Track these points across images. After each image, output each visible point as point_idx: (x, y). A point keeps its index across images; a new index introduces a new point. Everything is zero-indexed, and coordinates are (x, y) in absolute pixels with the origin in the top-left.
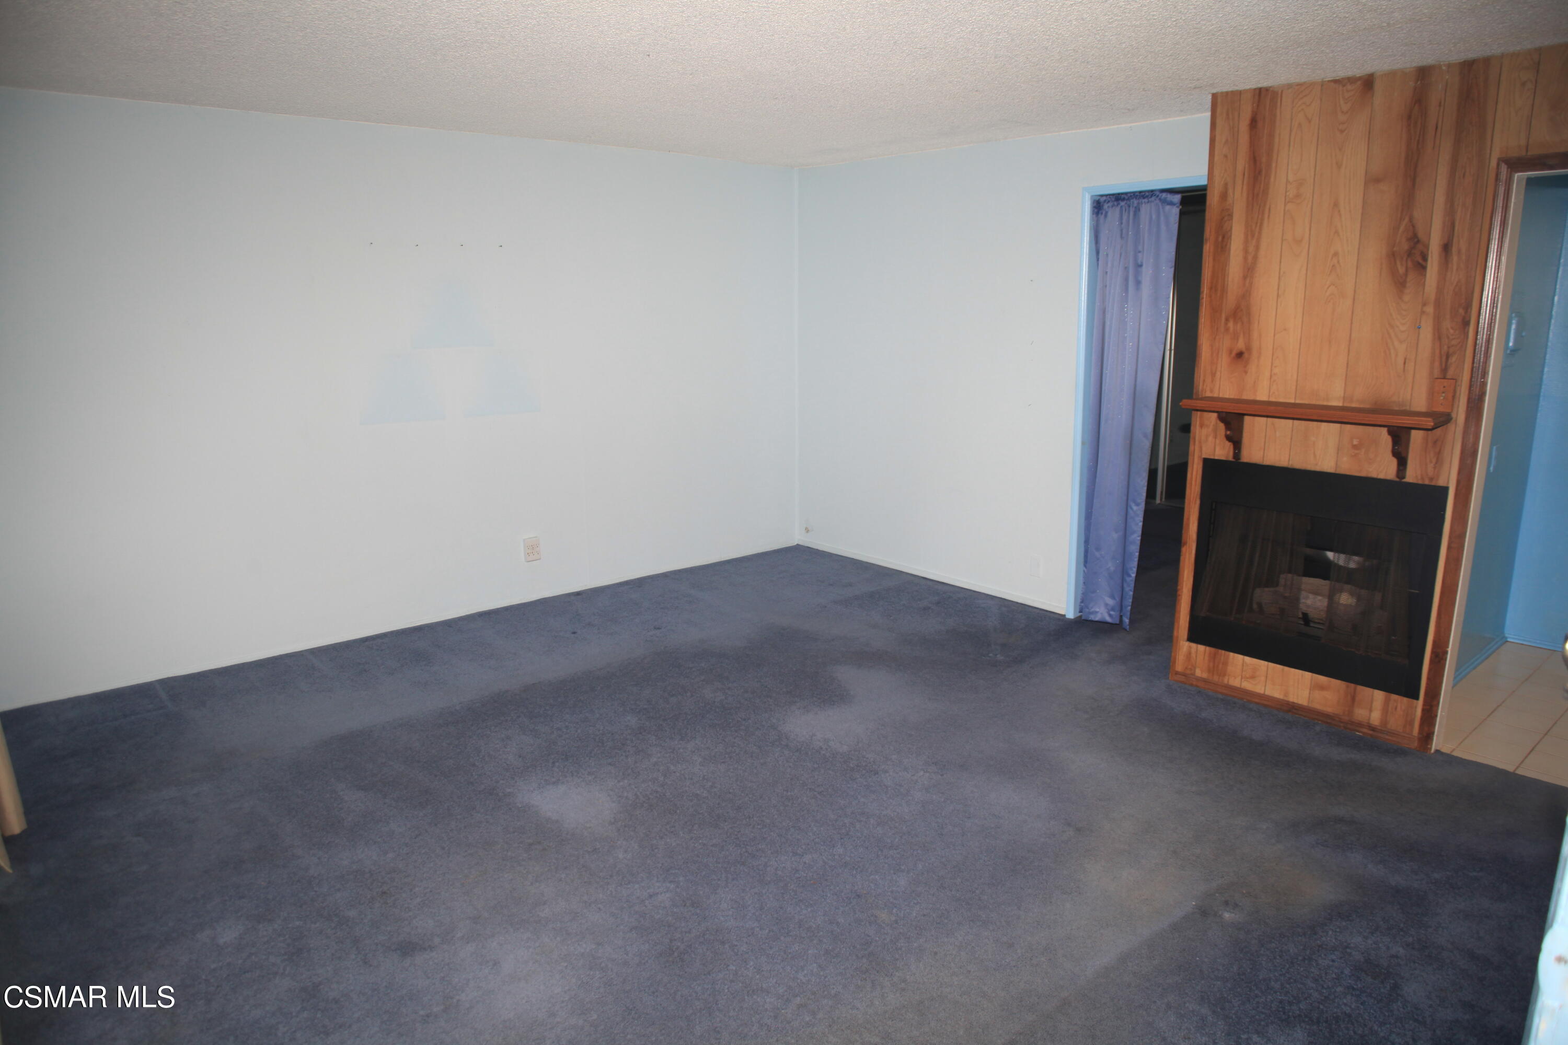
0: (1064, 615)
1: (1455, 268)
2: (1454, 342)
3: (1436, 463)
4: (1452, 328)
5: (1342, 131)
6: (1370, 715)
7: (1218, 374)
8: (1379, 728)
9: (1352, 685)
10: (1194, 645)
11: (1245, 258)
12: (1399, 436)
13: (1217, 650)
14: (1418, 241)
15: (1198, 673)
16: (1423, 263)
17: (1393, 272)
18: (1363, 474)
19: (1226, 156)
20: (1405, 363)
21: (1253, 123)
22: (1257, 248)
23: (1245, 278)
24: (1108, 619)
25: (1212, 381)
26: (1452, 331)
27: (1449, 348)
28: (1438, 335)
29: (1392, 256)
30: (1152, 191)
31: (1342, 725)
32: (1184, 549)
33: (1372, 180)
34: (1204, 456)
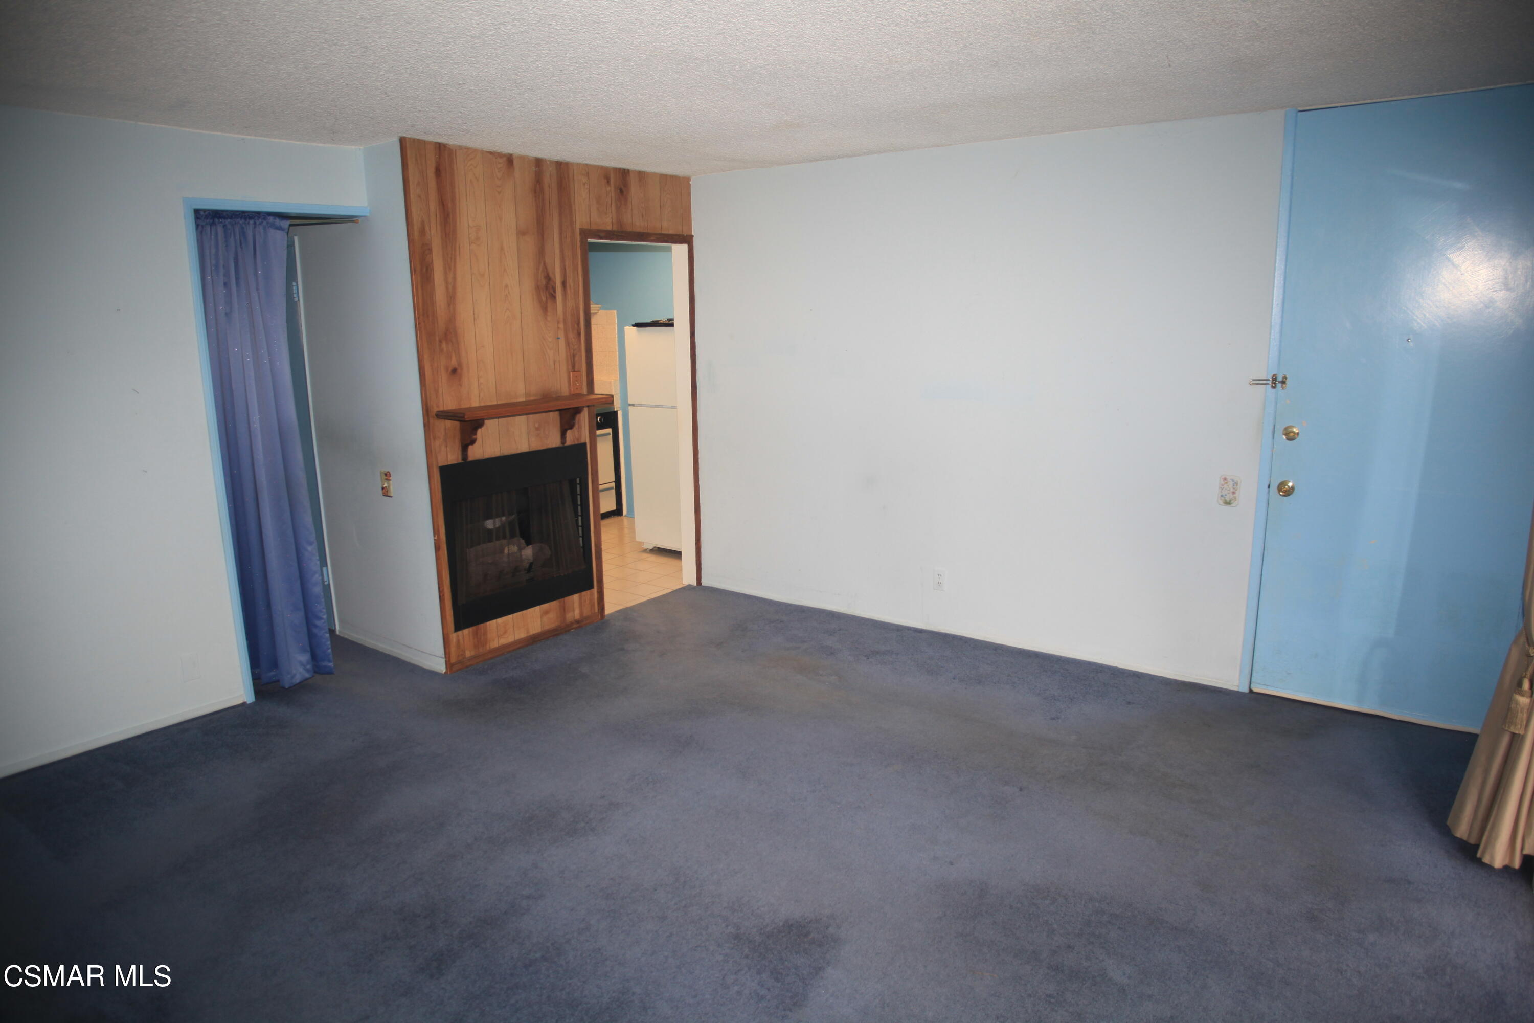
0: (245, 703)
5: (499, 192)
6: (574, 614)
7: (440, 391)
8: (581, 619)
9: (562, 600)
10: (460, 633)
11: (447, 288)
13: (477, 626)
14: (550, 279)
15: (468, 654)
16: (554, 294)
17: (540, 300)
18: (544, 447)
19: (419, 197)
20: (554, 364)
21: (438, 171)
22: (455, 278)
23: (449, 305)
25: (437, 397)
26: (573, 339)
27: (574, 350)
28: (568, 344)
29: (538, 288)
31: (562, 629)
33: (521, 233)
34: (440, 465)
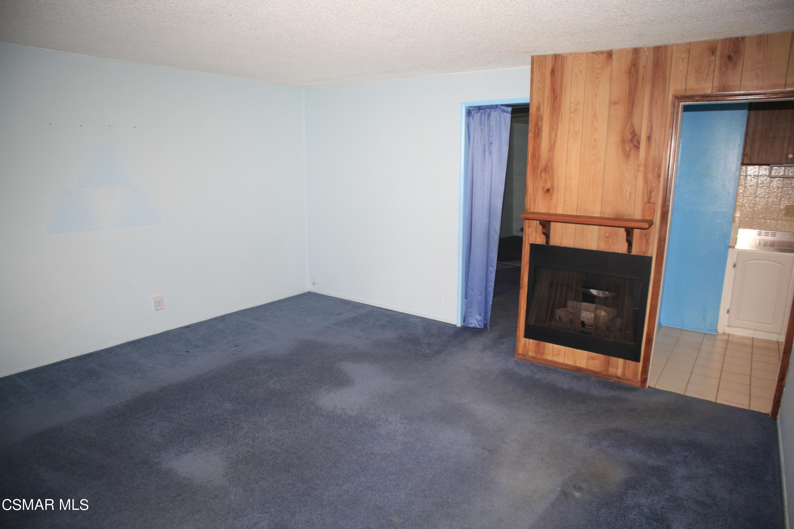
0: (456, 325)
1: (653, 148)
2: (653, 185)
3: (647, 245)
4: (653, 178)
5: (597, 78)
6: (617, 371)
7: (537, 200)
8: (622, 377)
9: (608, 357)
10: (527, 340)
11: (550, 141)
12: (629, 232)
13: (539, 341)
14: (635, 135)
15: (530, 354)
16: (638, 146)
17: (624, 150)
18: (611, 251)
19: (539, 88)
20: (630, 195)
21: (553, 72)
22: (556, 136)
23: (550, 151)
24: (478, 326)
25: (534, 204)
26: (652, 180)
27: (651, 187)
28: (646, 182)
29: (623, 141)
30: (497, 105)
31: (603, 376)
32: (521, 291)
33: (613, 103)
34: (531, 242)
